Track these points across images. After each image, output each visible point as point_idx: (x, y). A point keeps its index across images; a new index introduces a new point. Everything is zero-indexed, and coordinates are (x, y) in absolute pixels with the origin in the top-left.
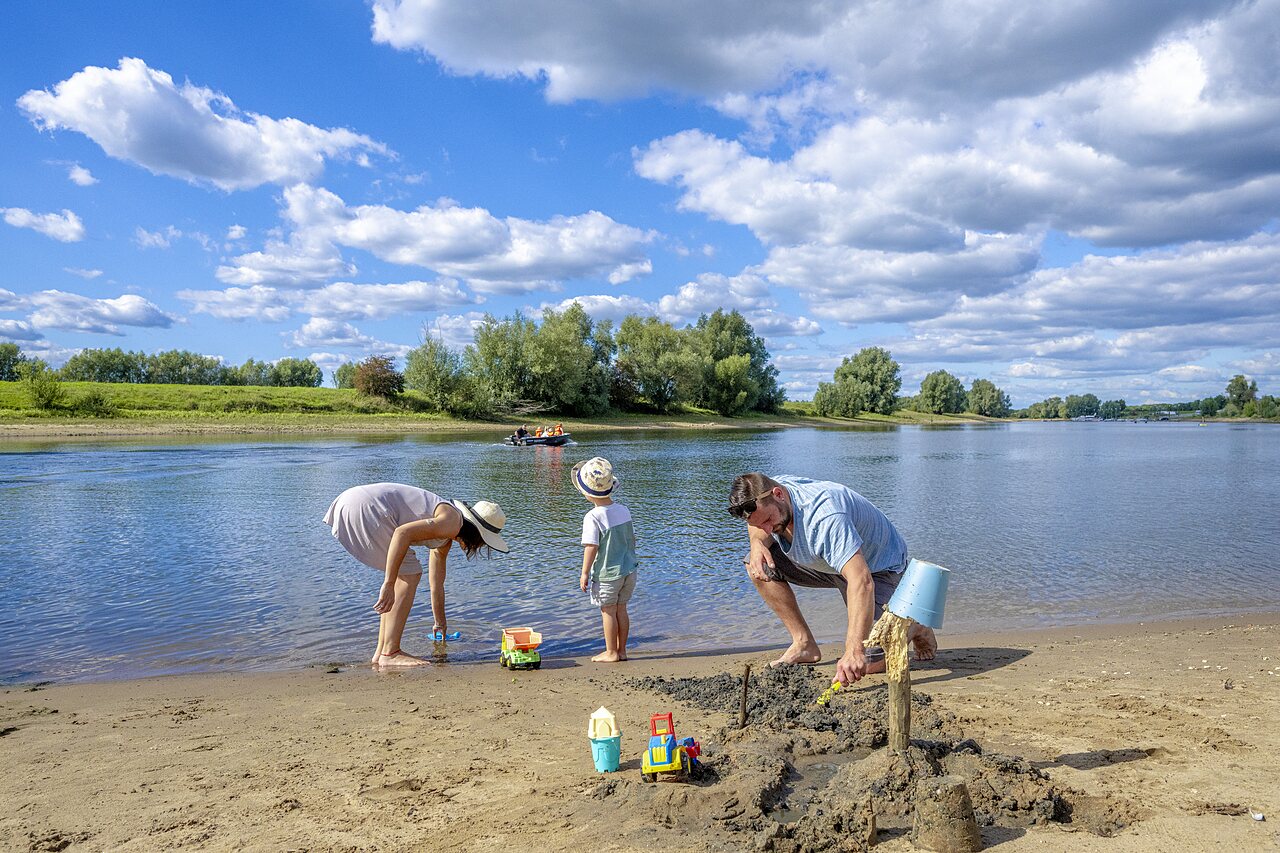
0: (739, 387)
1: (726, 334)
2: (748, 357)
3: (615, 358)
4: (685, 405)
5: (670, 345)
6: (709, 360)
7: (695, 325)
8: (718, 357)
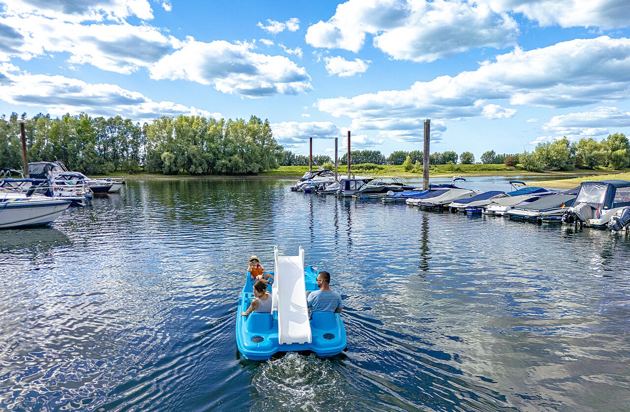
0: (621, 160)
1: (617, 143)
2: (625, 150)
3: (577, 153)
4: (600, 167)
5: (596, 148)
6: (610, 151)
7: (606, 140)
8: (614, 150)
